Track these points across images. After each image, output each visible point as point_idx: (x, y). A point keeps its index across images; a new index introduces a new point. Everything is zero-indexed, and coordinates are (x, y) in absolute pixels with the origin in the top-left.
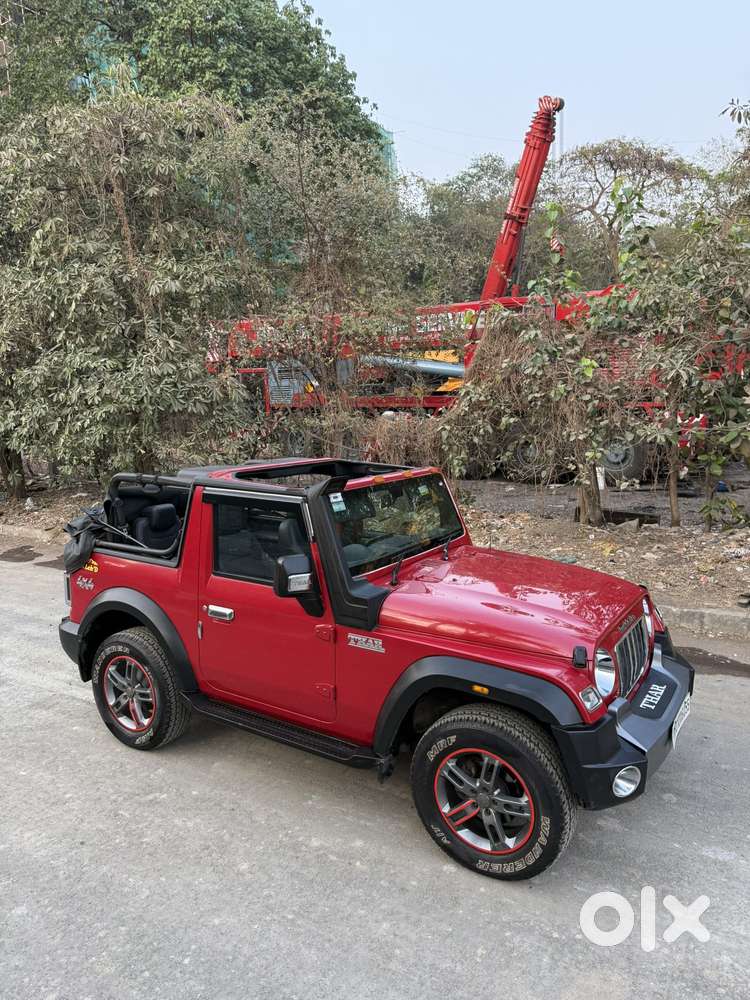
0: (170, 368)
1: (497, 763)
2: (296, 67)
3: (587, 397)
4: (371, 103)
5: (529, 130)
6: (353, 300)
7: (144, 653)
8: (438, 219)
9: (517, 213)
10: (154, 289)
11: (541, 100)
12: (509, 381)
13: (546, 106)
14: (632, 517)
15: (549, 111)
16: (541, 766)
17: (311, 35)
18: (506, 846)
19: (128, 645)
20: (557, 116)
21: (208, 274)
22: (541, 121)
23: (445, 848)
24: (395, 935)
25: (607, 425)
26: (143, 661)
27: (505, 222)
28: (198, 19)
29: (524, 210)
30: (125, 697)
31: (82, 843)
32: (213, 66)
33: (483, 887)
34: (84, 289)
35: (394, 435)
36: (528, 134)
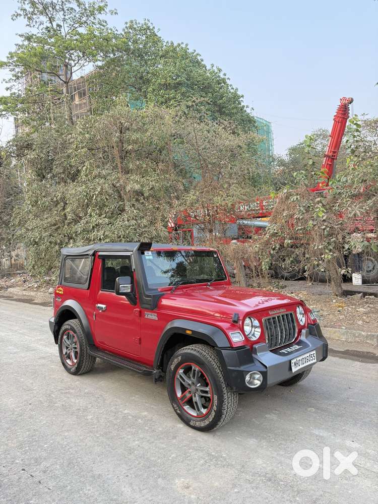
0: (134, 222)
1: (197, 369)
2: (213, 95)
3: (324, 227)
4: (250, 107)
5: (336, 114)
6: (221, 191)
7: (75, 328)
8: (294, 162)
9: (331, 154)
10: (128, 188)
11: (341, 100)
12: (288, 222)
13: (344, 102)
14: (359, 293)
15: (346, 104)
16: (214, 369)
17: (222, 82)
18: (202, 413)
19: (70, 326)
20: (350, 106)
21: (152, 181)
22: (341, 109)
23: (178, 414)
24: (139, 446)
25: (334, 241)
26: (75, 332)
27: (325, 158)
28: (168, 79)
29: (334, 152)
30: (69, 350)
31: (30, 404)
32: (175, 98)
33: (192, 433)
34: (99, 190)
35: (236, 252)
36: (335, 116)
